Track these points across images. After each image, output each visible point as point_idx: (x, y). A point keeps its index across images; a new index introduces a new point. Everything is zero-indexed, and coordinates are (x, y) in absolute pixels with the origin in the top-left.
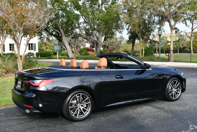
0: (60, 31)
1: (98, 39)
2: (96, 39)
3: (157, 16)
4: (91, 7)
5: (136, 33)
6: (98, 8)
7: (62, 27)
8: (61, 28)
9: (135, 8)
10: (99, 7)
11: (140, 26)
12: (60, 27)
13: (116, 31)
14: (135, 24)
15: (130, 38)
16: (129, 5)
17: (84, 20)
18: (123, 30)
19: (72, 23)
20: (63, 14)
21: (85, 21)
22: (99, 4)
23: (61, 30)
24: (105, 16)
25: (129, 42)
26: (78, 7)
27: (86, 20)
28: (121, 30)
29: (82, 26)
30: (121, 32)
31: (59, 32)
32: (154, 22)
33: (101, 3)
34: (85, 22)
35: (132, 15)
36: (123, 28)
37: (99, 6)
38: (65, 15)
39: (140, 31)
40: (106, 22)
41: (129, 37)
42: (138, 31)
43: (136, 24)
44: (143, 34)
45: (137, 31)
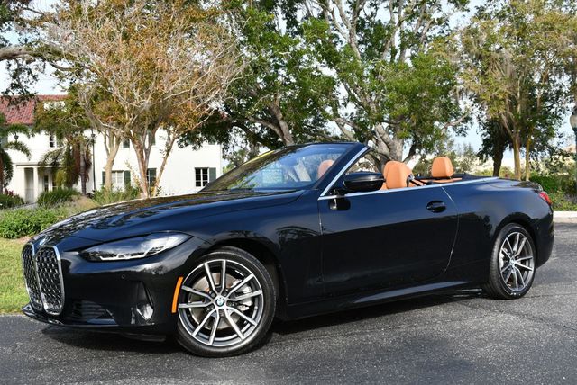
0: (278, 126)
1: (389, 149)
2: (385, 150)
3: (566, 70)
4: (369, 55)
5: (504, 128)
6: (390, 57)
7: (284, 115)
8: (282, 119)
9: (498, 51)
10: (393, 57)
11: (514, 103)
12: (280, 115)
13: (446, 128)
14: (496, 98)
15: (486, 143)
16: (478, 42)
17: (347, 93)
18: (468, 124)
19: (316, 104)
20: (288, 80)
21: (350, 94)
22: (393, 48)
23: (282, 123)
24: (410, 79)
25: (485, 155)
26: (330, 57)
27: (352, 91)
28: (464, 125)
29: (346, 115)
30: (462, 132)
31: (276, 130)
32: (559, 93)
33: (399, 43)
34: (352, 98)
35: (489, 71)
36: (470, 119)
37: (394, 52)
38: (293, 80)
39: (516, 119)
40: (412, 96)
41: (484, 141)
42: (509, 118)
43: (501, 97)
44: (527, 130)
45: (503, 117)
